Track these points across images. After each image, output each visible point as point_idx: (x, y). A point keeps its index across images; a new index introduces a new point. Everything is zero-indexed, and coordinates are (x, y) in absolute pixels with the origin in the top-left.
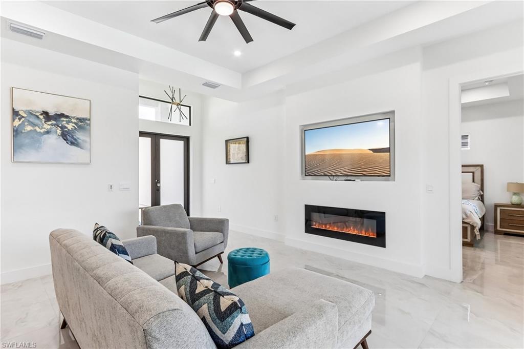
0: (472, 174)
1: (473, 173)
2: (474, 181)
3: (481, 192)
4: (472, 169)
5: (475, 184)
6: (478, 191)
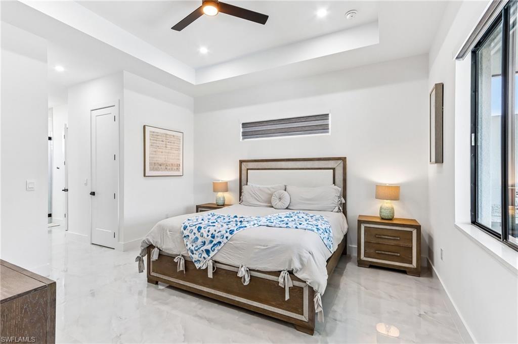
0: (332, 171)
1: (334, 169)
2: (334, 183)
3: (343, 199)
4: (331, 164)
5: (336, 187)
6: (339, 197)
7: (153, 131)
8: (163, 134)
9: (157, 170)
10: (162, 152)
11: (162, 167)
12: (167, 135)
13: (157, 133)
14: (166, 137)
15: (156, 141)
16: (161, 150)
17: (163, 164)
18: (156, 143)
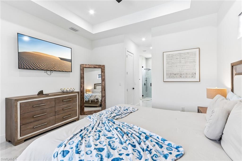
7: (169, 54)
8: (177, 54)
9: (172, 77)
10: (177, 66)
11: (177, 75)
12: (181, 53)
13: (172, 54)
14: (180, 55)
15: (171, 59)
16: (176, 65)
17: (178, 74)
18: (171, 61)
